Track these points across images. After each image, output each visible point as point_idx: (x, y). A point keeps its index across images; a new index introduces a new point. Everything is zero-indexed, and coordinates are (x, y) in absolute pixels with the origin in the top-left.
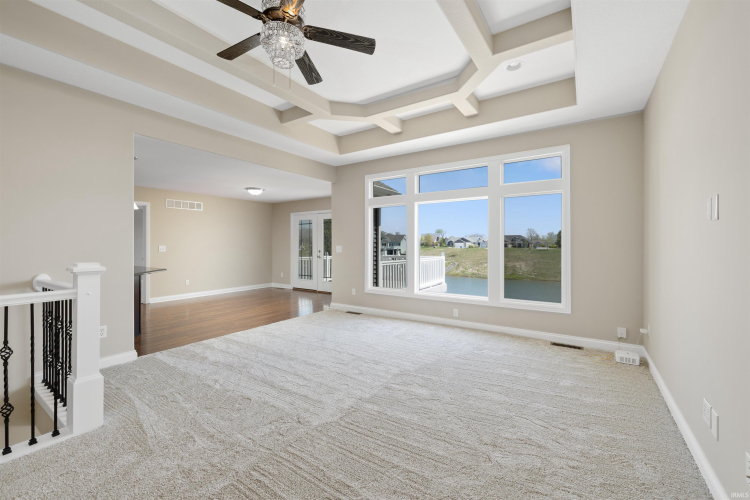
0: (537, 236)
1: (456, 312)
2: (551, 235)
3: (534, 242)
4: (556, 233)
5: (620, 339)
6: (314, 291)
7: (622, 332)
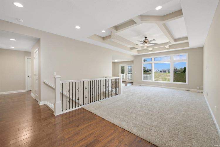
0: (177, 69)
1: (163, 85)
2: (181, 68)
3: (176, 71)
4: (183, 68)
5: (198, 89)
6: (125, 82)
7: (198, 88)
